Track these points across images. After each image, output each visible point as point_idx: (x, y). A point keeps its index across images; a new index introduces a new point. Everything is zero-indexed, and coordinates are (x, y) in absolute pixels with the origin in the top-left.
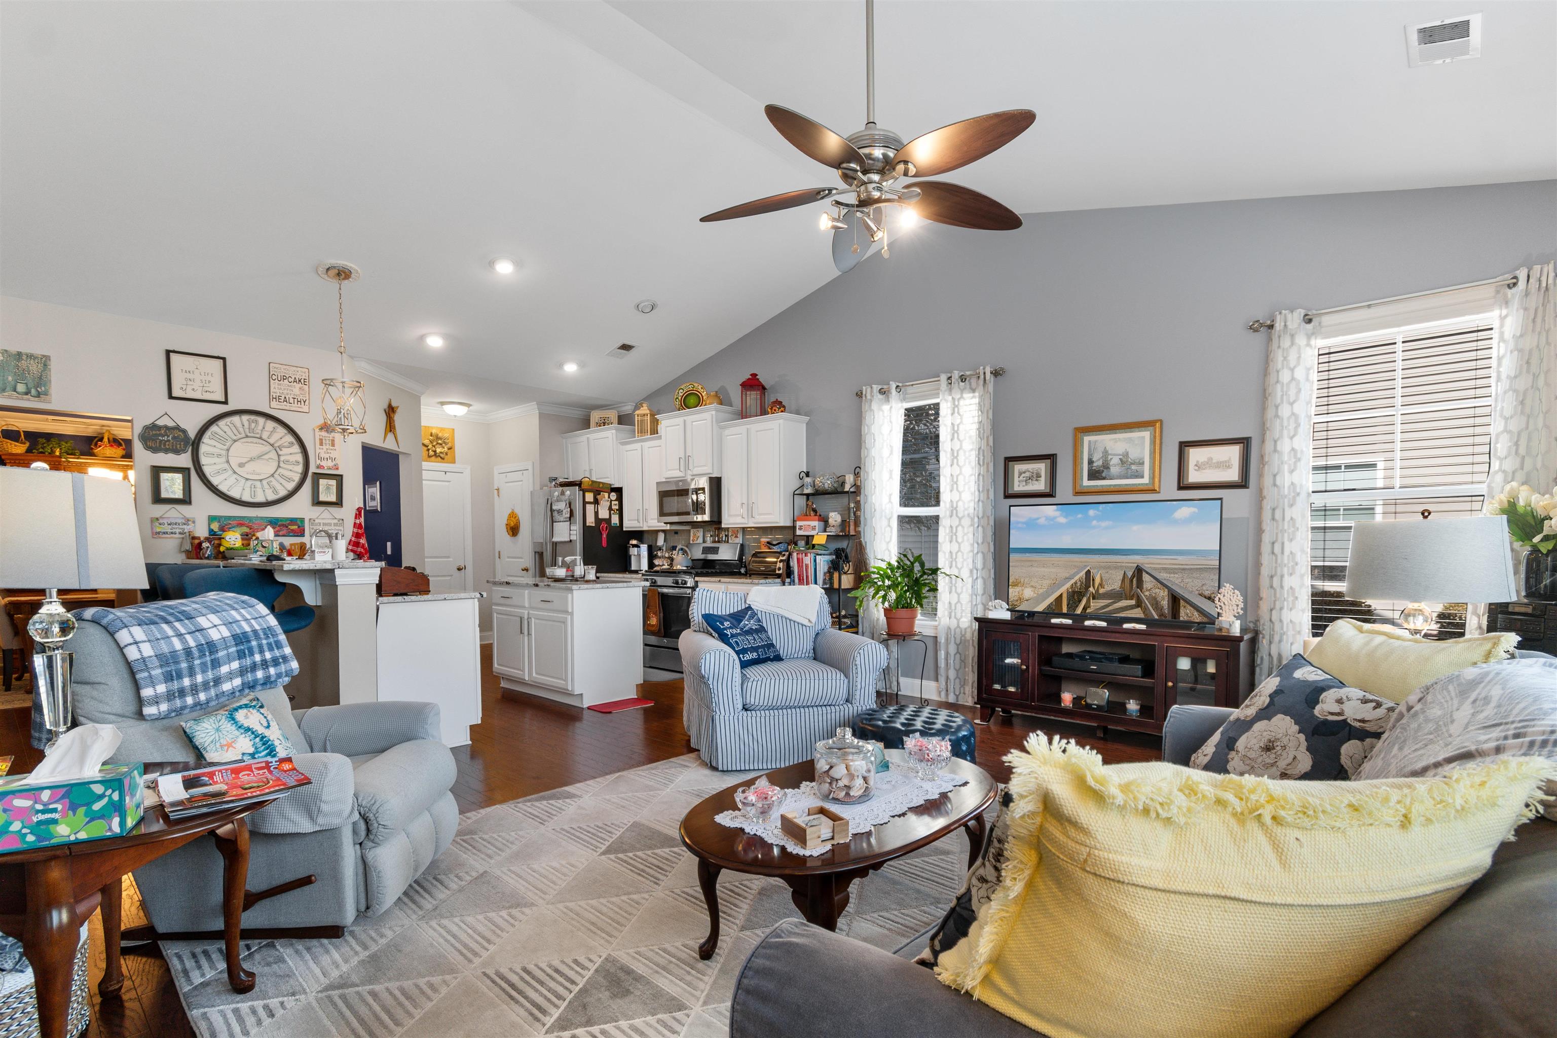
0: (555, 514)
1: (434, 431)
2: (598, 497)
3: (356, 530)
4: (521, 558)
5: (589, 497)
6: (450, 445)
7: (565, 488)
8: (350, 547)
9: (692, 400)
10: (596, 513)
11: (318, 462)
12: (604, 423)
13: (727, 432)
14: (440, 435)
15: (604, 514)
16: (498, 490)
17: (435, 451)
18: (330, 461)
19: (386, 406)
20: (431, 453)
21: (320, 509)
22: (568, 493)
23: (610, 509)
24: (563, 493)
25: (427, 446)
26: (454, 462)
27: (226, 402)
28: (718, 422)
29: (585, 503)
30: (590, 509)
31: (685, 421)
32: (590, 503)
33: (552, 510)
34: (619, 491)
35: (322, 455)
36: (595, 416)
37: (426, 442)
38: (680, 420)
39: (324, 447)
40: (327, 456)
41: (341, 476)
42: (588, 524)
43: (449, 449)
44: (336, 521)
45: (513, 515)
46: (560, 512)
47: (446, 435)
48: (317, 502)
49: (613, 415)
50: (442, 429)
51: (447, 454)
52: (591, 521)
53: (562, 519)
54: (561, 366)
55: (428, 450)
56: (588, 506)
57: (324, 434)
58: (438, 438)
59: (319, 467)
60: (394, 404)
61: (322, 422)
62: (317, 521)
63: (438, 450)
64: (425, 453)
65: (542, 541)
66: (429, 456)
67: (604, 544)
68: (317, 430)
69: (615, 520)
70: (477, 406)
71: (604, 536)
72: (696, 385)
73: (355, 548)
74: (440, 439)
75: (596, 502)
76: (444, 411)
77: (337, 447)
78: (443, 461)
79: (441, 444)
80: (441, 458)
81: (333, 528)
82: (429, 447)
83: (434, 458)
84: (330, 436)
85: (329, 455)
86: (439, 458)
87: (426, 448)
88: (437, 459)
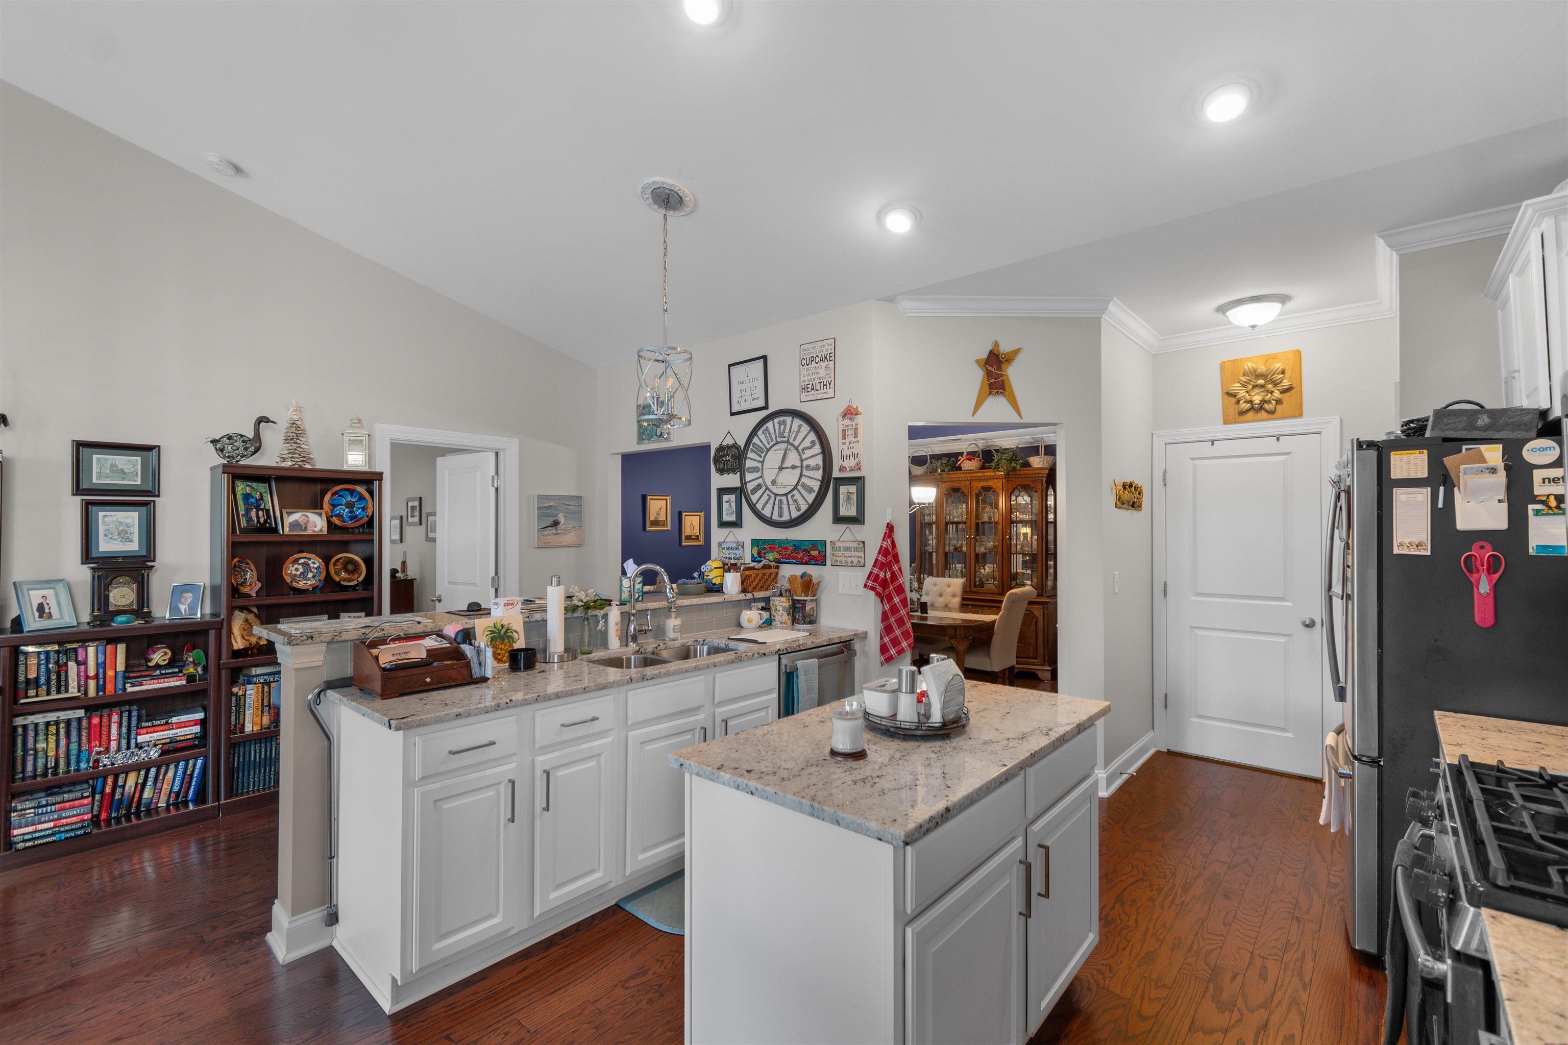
1: (1248, 366)
3: (877, 557)
5: (1412, 465)
8: (870, 583)
11: (842, 462)
14: (1260, 369)
17: (1252, 402)
18: (852, 459)
20: (1245, 406)
21: (842, 527)
25: (1233, 395)
26: (1301, 415)
27: (766, 407)
30: (1411, 499)
32: (1411, 483)
35: (846, 452)
37: (1233, 387)
39: (847, 439)
40: (850, 453)
41: (863, 479)
43: (1285, 392)
44: (855, 545)
47: (1277, 366)
48: (838, 519)
50: (1270, 358)
51: (1279, 402)
52: (1411, 540)
55: (1238, 402)
56: (1400, 496)
57: (847, 421)
58: (1255, 375)
59: (842, 469)
62: (838, 544)
63: (1259, 398)
64: (1232, 409)
66: (1242, 413)
68: (841, 418)
70: (1305, 295)
71: (1484, 587)
74: (1261, 376)
76: (1231, 323)
77: (860, 438)
78: (1271, 416)
79: (1262, 386)
80: (1267, 411)
81: (853, 553)
82: (1238, 397)
83: (1250, 415)
84: (854, 423)
85: (852, 450)
86: (1263, 412)
87: (1233, 400)
88: (1259, 414)
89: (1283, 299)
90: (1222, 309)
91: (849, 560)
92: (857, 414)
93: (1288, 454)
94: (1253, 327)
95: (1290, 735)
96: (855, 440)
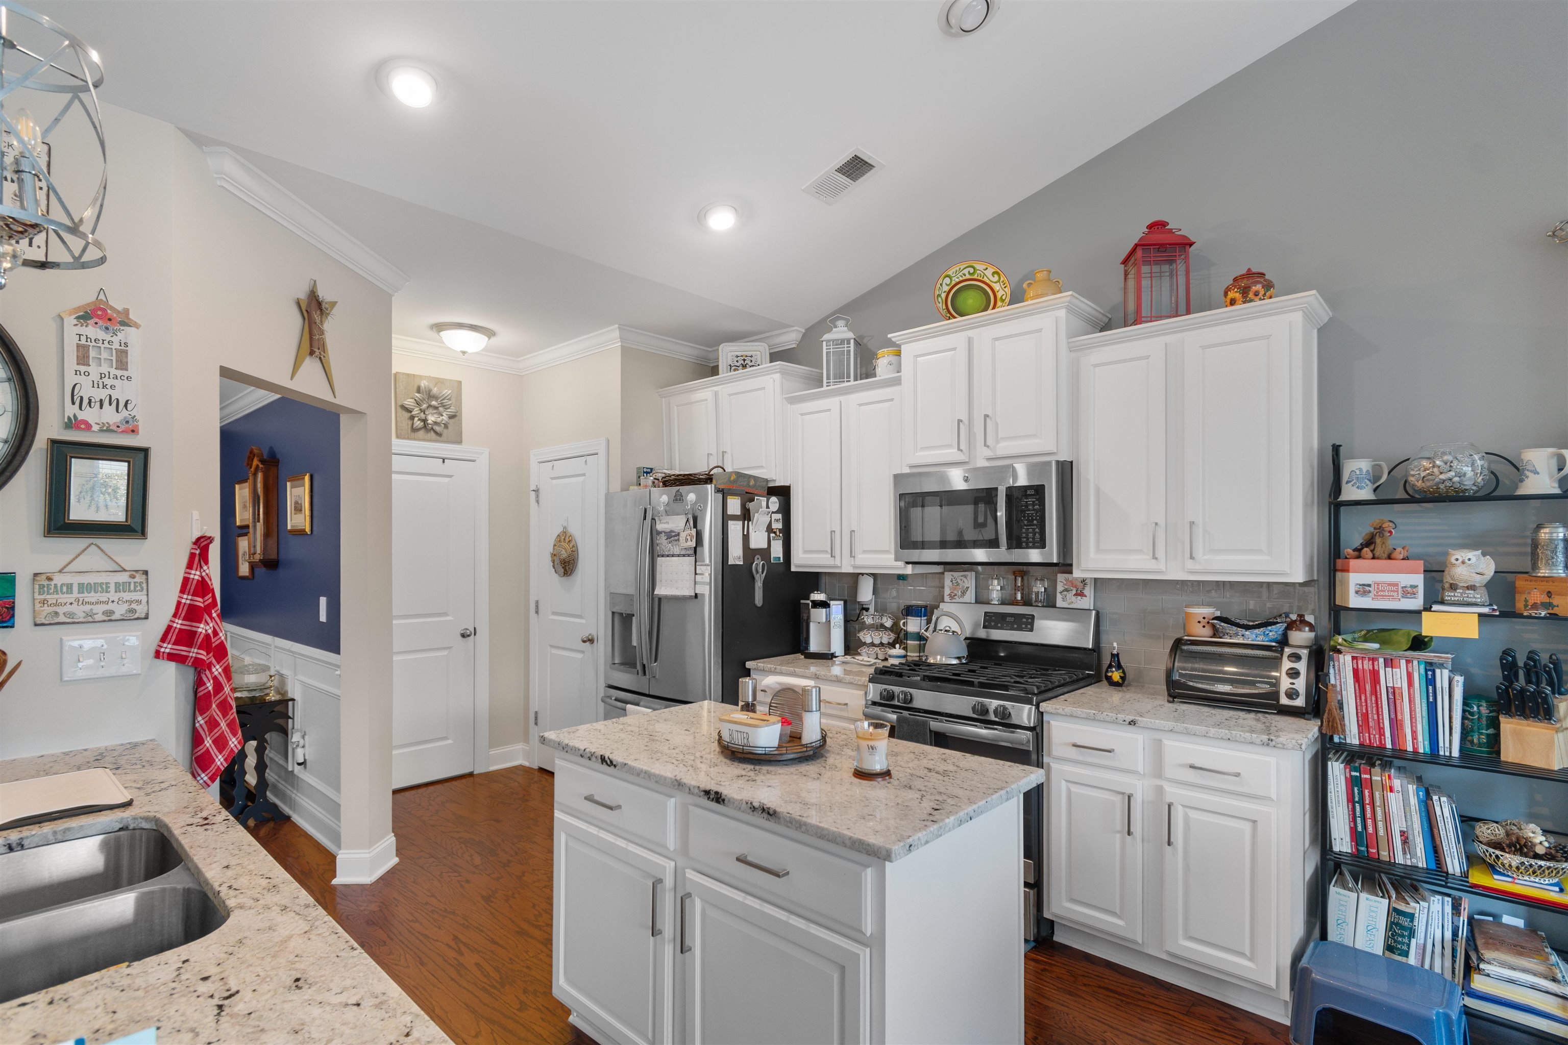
0: (662, 540)
1: (424, 384)
2: (751, 506)
3: (187, 599)
4: (580, 617)
5: (734, 505)
6: (452, 410)
7: (683, 489)
8: (167, 648)
9: (971, 299)
10: (746, 538)
11: (71, 410)
12: (744, 364)
13: (1095, 357)
14: (435, 391)
15: (758, 540)
16: (537, 491)
17: (425, 421)
18: (109, 410)
19: (302, 294)
20: (418, 423)
22: (692, 497)
23: (769, 529)
24: (678, 498)
25: (409, 411)
26: (460, 442)
28: (1071, 335)
29: (726, 518)
30: (735, 528)
31: (970, 341)
32: (734, 518)
33: (654, 533)
34: (783, 493)
35: (86, 391)
36: (727, 353)
37: (409, 403)
38: (958, 340)
39: (94, 370)
40: (103, 394)
41: (145, 451)
42: (731, 562)
43: (452, 417)
44: (123, 577)
45: (564, 538)
46: (672, 536)
47: (446, 392)
49: (759, 350)
50: (439, 382)
51: (446, 426)
52: (736, 555)
53: (677, 551)
54: (700, 217)
55: (412, 418)
56: (731, 524)
57: (92, 331)
58: (431, 396)
59: (70, 423)
60: (323, 294)
61: (92, 298)
62: (59, 580)
63: (431, 419)
64: (406, 424)
65: (631, 591)
66: (414, 430)
67: (759, 600)
68: (70, 321)
69: (777, 551)
70: (507, 336)
71: (759, 583)
72: (980, 267)
73: (182, 650)
74: (435, 398)
75: (746, 516)
76: (443, 343)
77: (133, 369)
78: (438, 438)
79: (436, 408)
80: (436, 433)
81: (113, 596)
82: (413, 413)
83: (421, 433)
84: (115, 339)
85: (110, 391)
86: (432, 433)
87: (407, 415)
88: (429, 435)
89: (490, 334)
90: (439, 327)
91: (100, 608)
92: (124, 324)
93: (451, 476)
94: (464, 353)
95: (450, 742)
96: (119, 373)
